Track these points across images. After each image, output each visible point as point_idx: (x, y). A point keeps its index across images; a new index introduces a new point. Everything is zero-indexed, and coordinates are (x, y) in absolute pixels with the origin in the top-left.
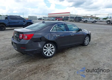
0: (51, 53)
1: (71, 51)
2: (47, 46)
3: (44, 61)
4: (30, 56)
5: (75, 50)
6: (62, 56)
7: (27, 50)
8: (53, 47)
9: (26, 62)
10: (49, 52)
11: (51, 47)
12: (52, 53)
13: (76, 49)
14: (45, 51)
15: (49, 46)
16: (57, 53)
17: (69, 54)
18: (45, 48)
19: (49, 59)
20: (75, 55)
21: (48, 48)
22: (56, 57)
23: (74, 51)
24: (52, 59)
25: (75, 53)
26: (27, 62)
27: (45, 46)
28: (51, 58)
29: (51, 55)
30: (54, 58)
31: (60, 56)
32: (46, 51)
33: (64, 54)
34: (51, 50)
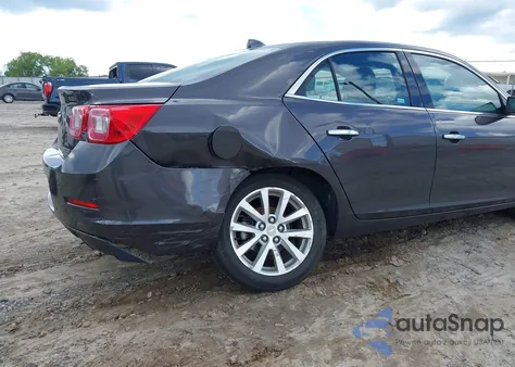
0: (286, 256)
1: (439, 250)
2: (257, 203)
3: (231, 312)
4: (128, 265)
5: (467, 247)
6: (373, 287)
7: (107, 222)
8: (303, 212)
9: (105, 301)
10: (271, 245)
11: (290, 210)
12: (296, 259)
13: (472, 239)
14: (244, 236)
15: (274, 201)
16: (335, 258)
17: (423, 274)
18: (244, 218)
19: (268, 301)
20: (465, 286)
21: (264, 218)
22: (319, 290)
23: (463, 258)
24: (292, 298)
25: (466, 272)
26: (113, 304)
27: (244, 204)
28: (284, 292)
29: (282, 269)
30: (309, 292)
31: (351, 280)
32: (250, 236)
33: (381, 270)
34: (285, 236)
